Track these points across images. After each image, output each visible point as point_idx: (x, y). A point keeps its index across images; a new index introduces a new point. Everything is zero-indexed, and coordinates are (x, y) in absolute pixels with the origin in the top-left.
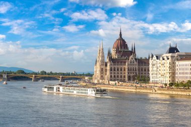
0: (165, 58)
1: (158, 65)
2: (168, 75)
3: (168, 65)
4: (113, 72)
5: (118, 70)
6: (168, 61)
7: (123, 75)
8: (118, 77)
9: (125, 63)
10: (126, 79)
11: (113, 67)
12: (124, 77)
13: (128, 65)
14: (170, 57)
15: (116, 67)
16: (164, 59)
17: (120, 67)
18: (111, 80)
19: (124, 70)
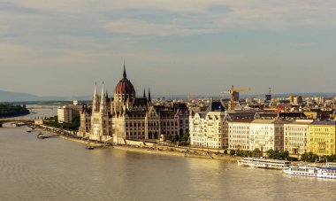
0: (214, 117)
1: (203, 125)
2: (218, 138)
3: (217, 126)
4: (129, 127)
5: (135, 125)
6: (218, 122)
7: (141, 131)
8: (135, 133)
9: (144, 116)
10: (146, 137)
11: (129, 122)
12: (143, 133)
13: (149, 118)
14: (219, 117)
15: (133, 121)
16: (211, 119)
17: (137, 121)
18: (127, 138)
19: (143, 125)
